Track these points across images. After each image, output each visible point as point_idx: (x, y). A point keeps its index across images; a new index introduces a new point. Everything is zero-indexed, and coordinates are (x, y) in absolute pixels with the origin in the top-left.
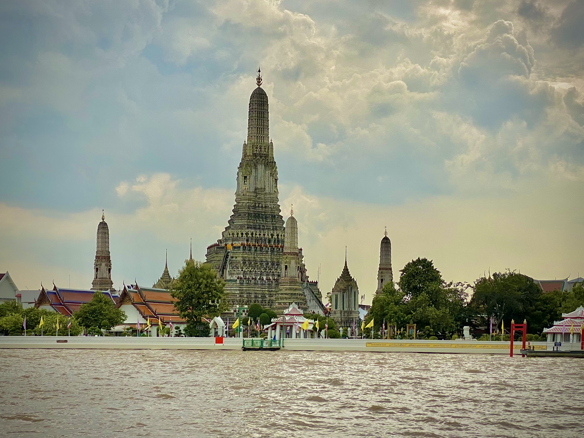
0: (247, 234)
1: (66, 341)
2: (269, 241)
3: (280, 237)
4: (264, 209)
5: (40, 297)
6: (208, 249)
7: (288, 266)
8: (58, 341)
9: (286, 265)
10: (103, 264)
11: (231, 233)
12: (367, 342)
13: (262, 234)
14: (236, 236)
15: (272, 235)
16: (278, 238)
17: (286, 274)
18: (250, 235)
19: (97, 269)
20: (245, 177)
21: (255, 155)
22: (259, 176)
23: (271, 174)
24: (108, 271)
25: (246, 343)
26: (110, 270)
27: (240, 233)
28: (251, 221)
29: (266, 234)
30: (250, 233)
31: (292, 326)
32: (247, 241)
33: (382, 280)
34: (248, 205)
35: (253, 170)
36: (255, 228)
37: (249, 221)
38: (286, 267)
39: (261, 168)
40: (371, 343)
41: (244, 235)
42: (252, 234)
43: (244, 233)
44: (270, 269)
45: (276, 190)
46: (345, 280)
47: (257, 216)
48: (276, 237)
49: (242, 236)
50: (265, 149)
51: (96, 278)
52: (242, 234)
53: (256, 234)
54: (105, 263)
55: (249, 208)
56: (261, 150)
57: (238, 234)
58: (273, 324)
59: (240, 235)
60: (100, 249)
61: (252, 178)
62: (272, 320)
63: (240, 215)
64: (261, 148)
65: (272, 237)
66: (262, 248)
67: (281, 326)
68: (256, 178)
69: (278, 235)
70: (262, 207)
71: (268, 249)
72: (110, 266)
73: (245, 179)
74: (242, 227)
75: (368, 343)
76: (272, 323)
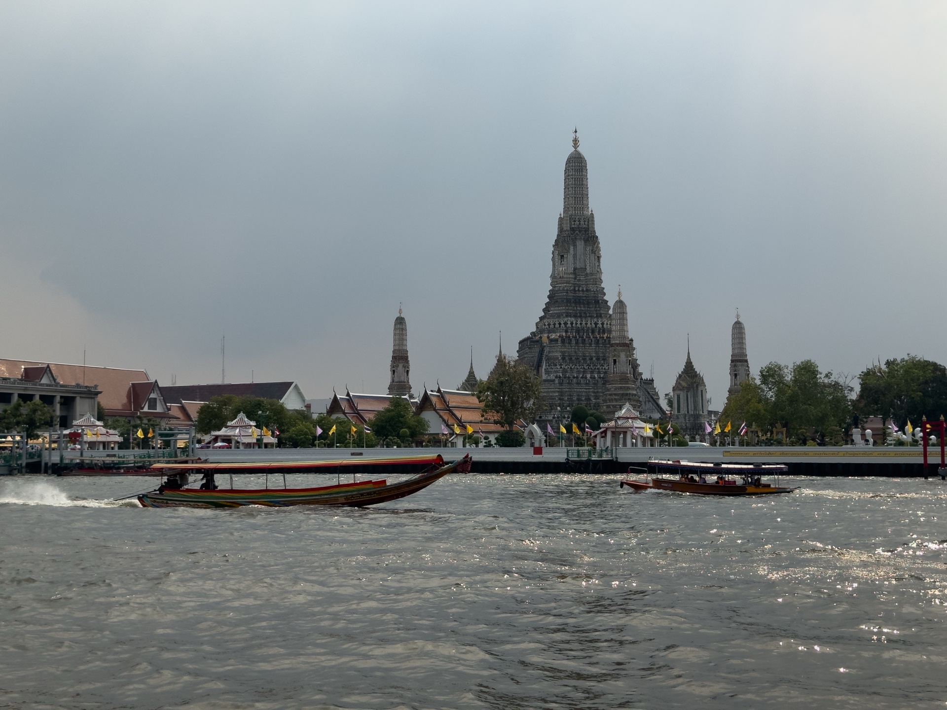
0: (566, 324)
1: (361, 454)
2: (593, 332)
3: (605, 326)
4: (586, 293)
5: (331, 405)
6: (519, 343)
7: (617, 360)
8: (353, 454)
9: (615, 358)
10: (401, 366)
11: (546, 324)
12: (724, 450)
13: (584, 323)
14: (552, 326)
15: (596, 324)
16: (603, 327)
17: (615, 369)
18: (569, 325)
19: (394, 371)
20: (562, 257)
21: (573, 229)
22: (578, 253)
23: (592, 250)
24: (406, 374)
25: (570, 454)
26: (408, 372)
27: (557, 323)
28: (570, 308)
29: (589, 323)
30: (569, 323)
31: (626, 432)
32: (566, 332)
33: (736, 375)
34: (566, 289)
35: (572, 248)
36: (575, 316)
37: (567, 308)
38: (615, 361)
39: (580, 244)
40: (729, 452)
41: (563, 325)
42: (572, 324)
43: (562, 323)
44: (595, 365)
45: (599, 270)
46: (689, 376)
47: (578, 301)
48: (601, 326)
49: (560, 327)
50: (585, 221)
51: (393, 382)
52: (560, 324)
53: (576, 324)
54: (402, 364)
55: (567, 293)
56: (580, 224)
57: (554, 324)
58: (602, 430)
59: (557, 326)
60: (397, 348)
61: (570, 257)
62: (602, 425)
63: (557, 301)
64: (579, 221)
65: (596, 326)
66: (585, 340)
67: (613, 433)
68: (575, 256)
69: (603, 324)
70: (583, 291)
71: (592, 341)
72: (408, 368)
73: (561, 258)
74: (559, 316)
75: (726, 452)
76: (601, 428)
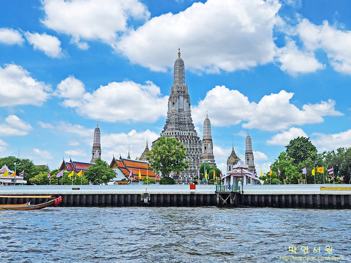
1: (79, 189)
6: (152, 143)
7: (207, 147)
8: (73, 189)
10: (97, 151)
17: (205, 151)
18: (177, 134)
19: (93, 154)
21: (178, 91)
22: (181, 102)
23: (187, 101)
26: (100, 154)
27: (171, 133)
33: (248, 160)
34: (175, 117)
35: (178, 99)
36: (179, 130)
37: (176, 126)
39: (181, 98)
41: (174, 134)
45: (190, 110)
47: (180, 124)
51: (93, 159)
56: (181, 89)
60: (95, 142)
61: (177, 103)
68: (179, 104)
73: (173, 104)
74: (172, 129)
75: (322, 187)
